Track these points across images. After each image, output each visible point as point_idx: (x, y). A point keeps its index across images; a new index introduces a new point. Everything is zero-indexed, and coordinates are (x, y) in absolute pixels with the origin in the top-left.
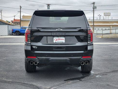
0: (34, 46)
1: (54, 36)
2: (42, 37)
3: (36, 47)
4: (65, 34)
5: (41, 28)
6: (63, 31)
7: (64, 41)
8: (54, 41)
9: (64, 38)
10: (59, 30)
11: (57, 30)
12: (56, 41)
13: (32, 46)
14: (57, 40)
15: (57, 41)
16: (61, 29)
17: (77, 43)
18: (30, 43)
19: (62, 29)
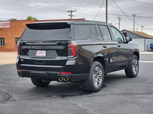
1: (37, 50)
2: (28, 50)
4: (45, 47)
6: (43, 44)
7: (45, 55)
9: (45, 52)
10: (40, 43)
12: (39, 55)
13: (20, 59)
14: (39, 53)
17: (57, 57)
19: (42, 43)
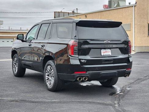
0: (83, 59)
1: (101, 48)
2: (89, 49)
3: (84, 61)
4: (112, 46)
5: (90, 39)
6: (110, 43)
7: (111, 54)
8: (102, 54)
9: (110, 51)
11: (105, 42)
13: (80, 60)
14: (104, 52)
15: (104, 54)
16: (108, 41)
18: (77, 56)
